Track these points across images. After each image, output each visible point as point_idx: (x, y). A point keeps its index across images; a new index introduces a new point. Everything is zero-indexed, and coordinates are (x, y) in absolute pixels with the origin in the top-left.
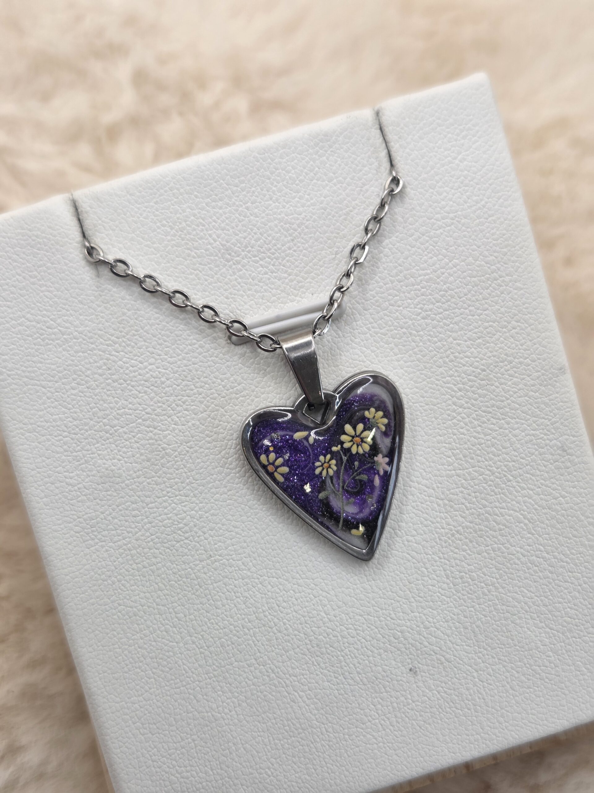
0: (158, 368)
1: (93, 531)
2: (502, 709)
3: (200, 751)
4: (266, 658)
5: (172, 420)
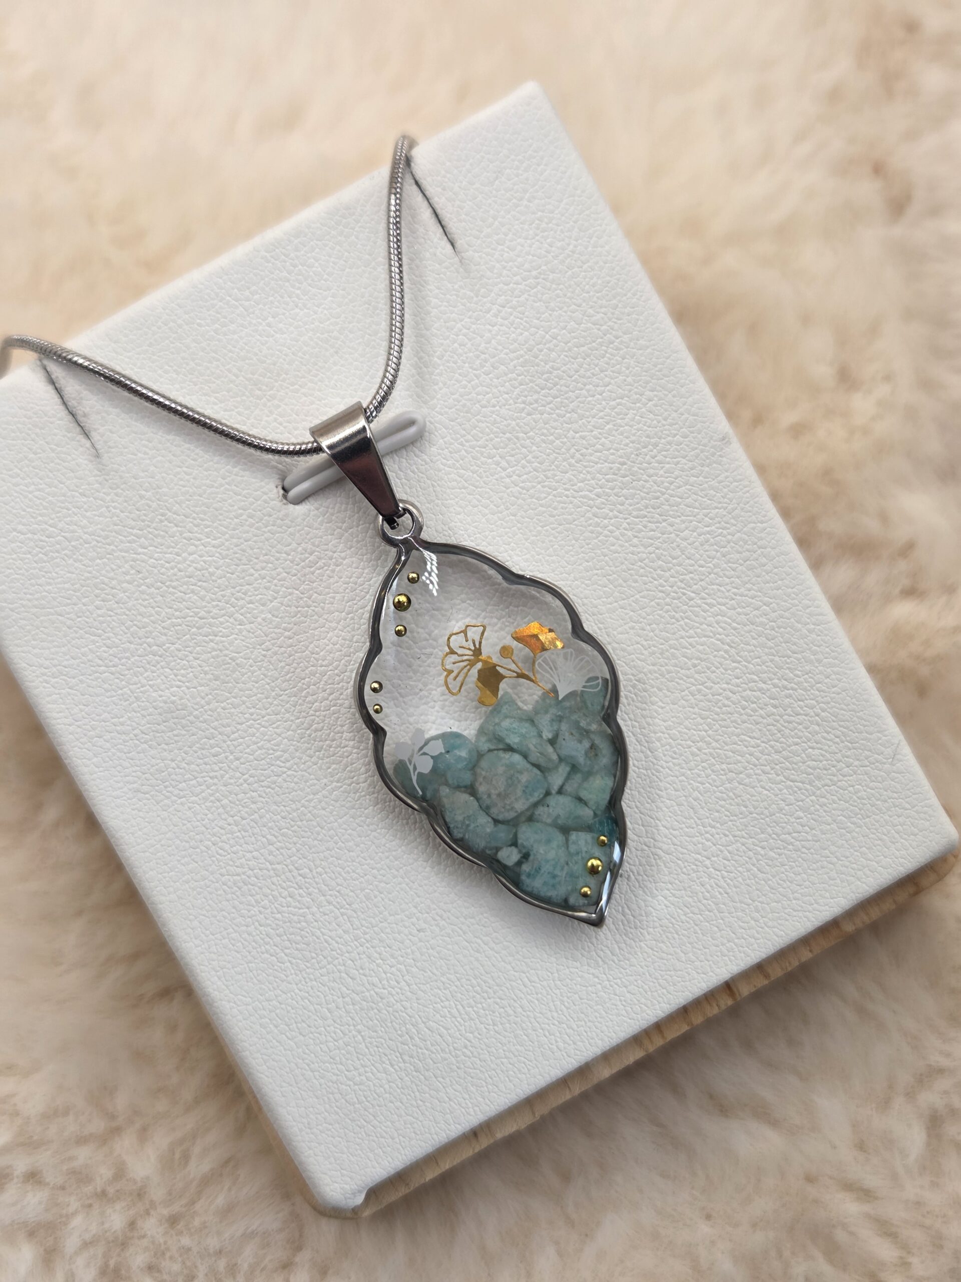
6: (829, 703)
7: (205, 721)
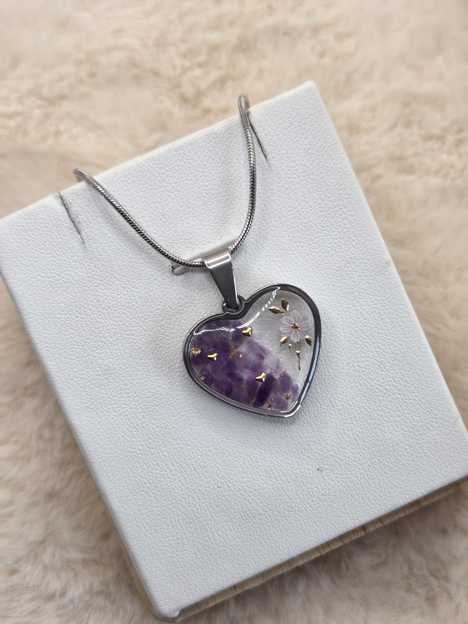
0: (129, 297)
1: (101, 407)
2: (380, 487)
3: (190, 539)
4: (224, 474)
5: (143, 329)
6: (426, 395)
7: (124, 377)
